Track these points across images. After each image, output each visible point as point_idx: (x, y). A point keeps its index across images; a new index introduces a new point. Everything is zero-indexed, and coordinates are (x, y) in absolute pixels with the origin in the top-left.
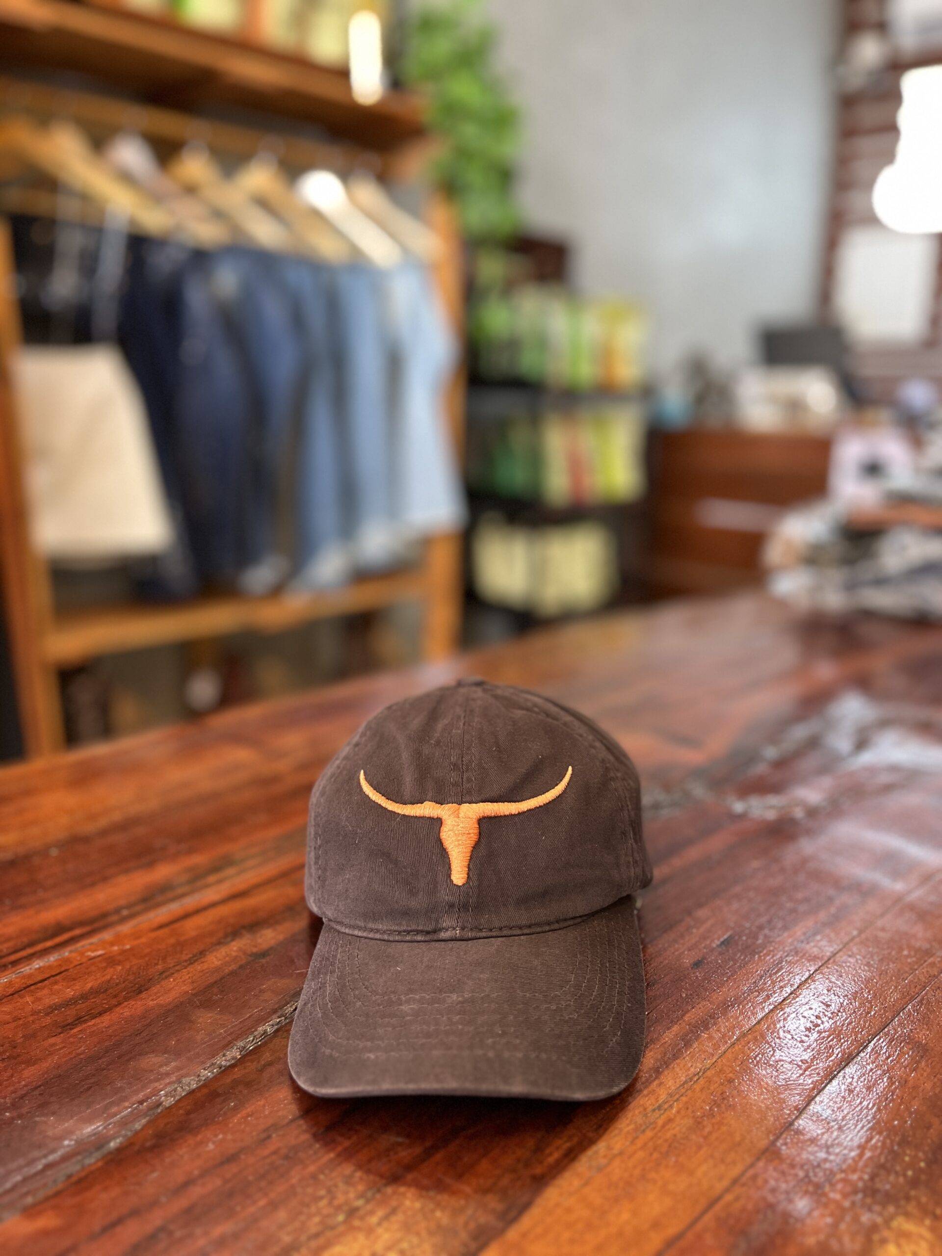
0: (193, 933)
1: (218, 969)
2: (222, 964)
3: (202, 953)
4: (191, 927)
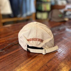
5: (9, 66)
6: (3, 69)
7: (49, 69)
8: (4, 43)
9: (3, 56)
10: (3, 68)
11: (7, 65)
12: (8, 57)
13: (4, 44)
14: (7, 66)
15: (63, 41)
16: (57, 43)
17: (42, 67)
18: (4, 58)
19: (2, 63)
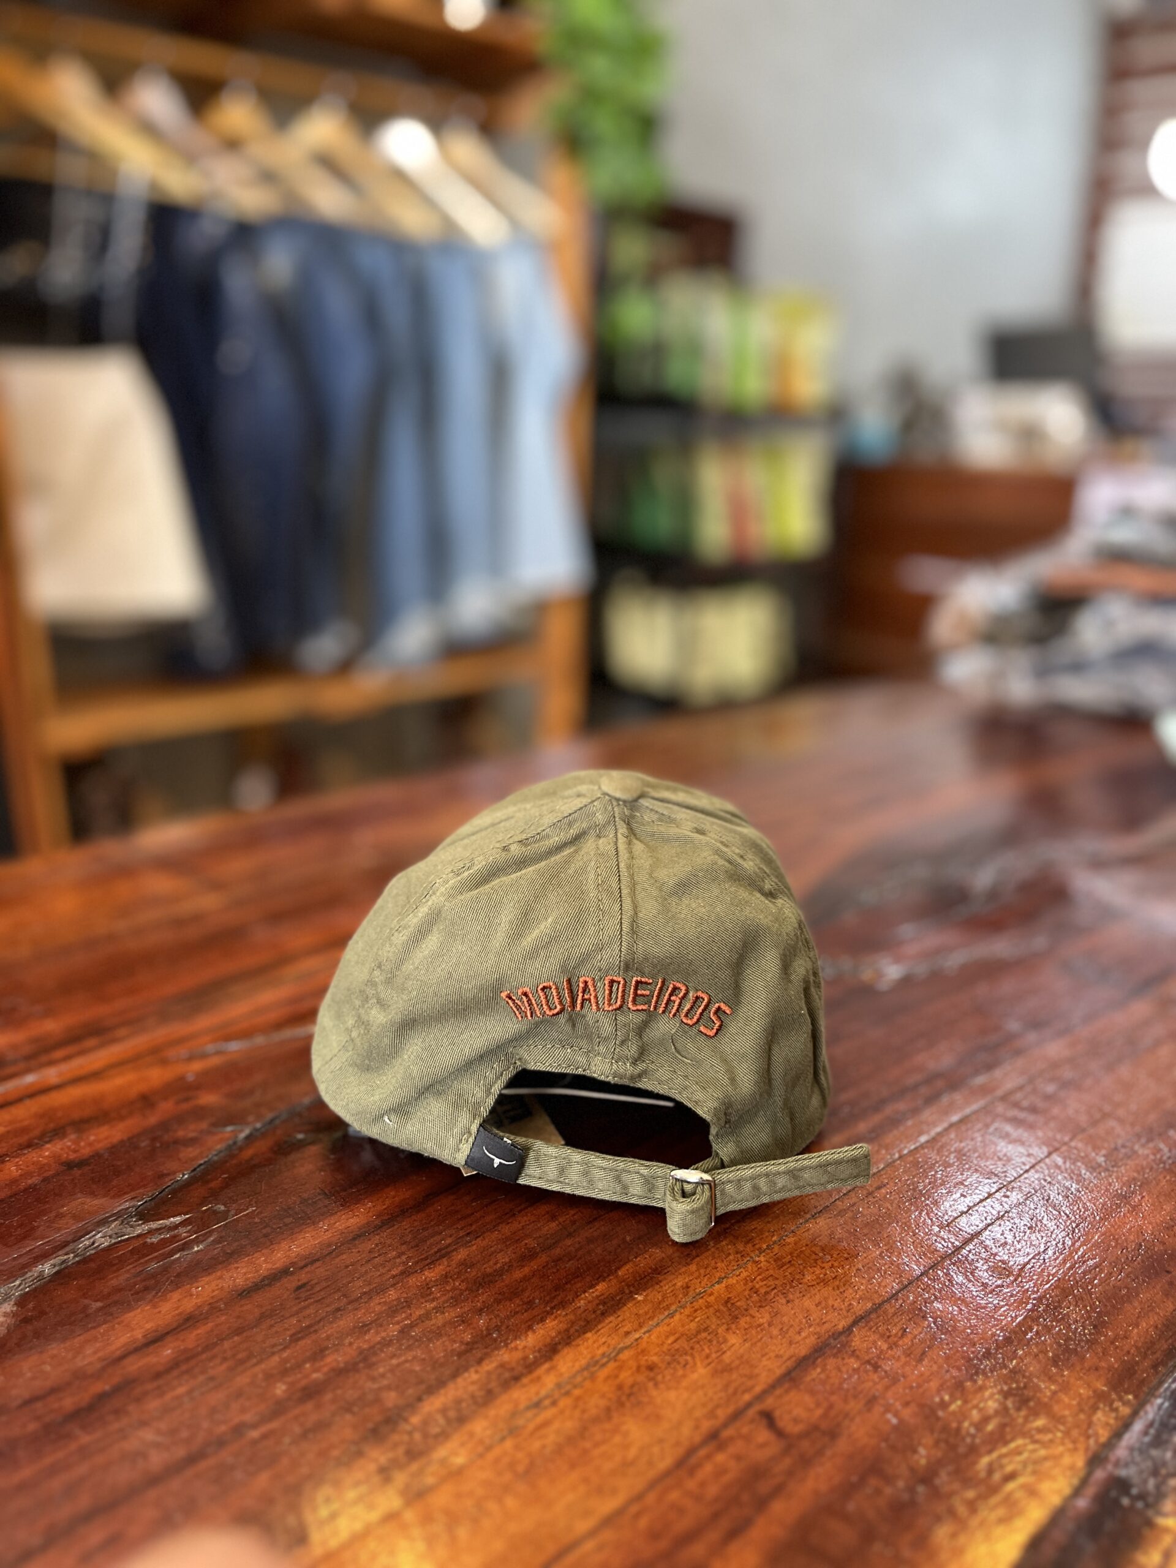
1: (14, 1181)
7: (806, 1462)
8: (166, 1108)
9: (176, 1296)
13: (164, 1126)
15: (1007, 1078)
17: (713, 1436)
18: (189, 1321)
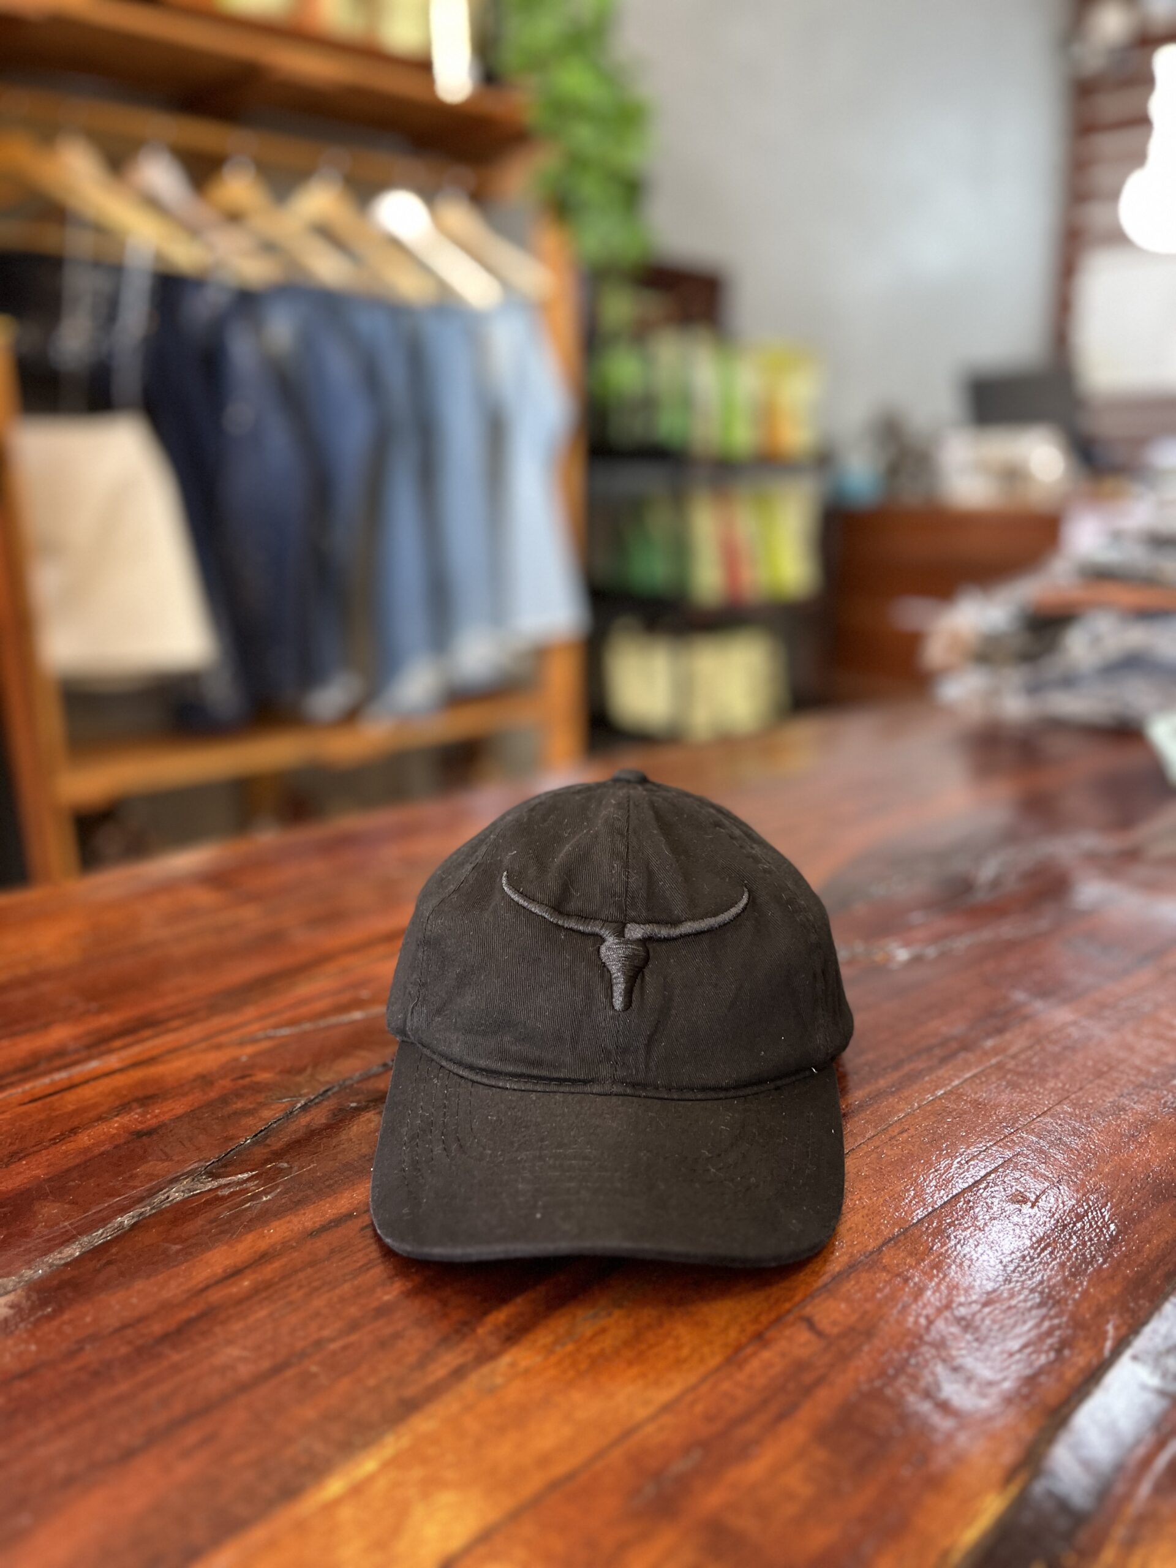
0: (71, 1107)
1: (87, 1149)
2: (93, 1144)
3: (74, 1131)
4: (71, 1100)
5: (353, 1338)
6: (289, 1373)
7: (844, 1357)
8: (226, 1083)
9: (250, 1237)
10: (277, 1370)
11: (326, 1333)
12: (321, 1245)
13: (224, 1100)
14: (319, 1344)
15: (1017, 1040)
16: (931, 1069)
18: (264, 1258)
19: (262, 1313)
